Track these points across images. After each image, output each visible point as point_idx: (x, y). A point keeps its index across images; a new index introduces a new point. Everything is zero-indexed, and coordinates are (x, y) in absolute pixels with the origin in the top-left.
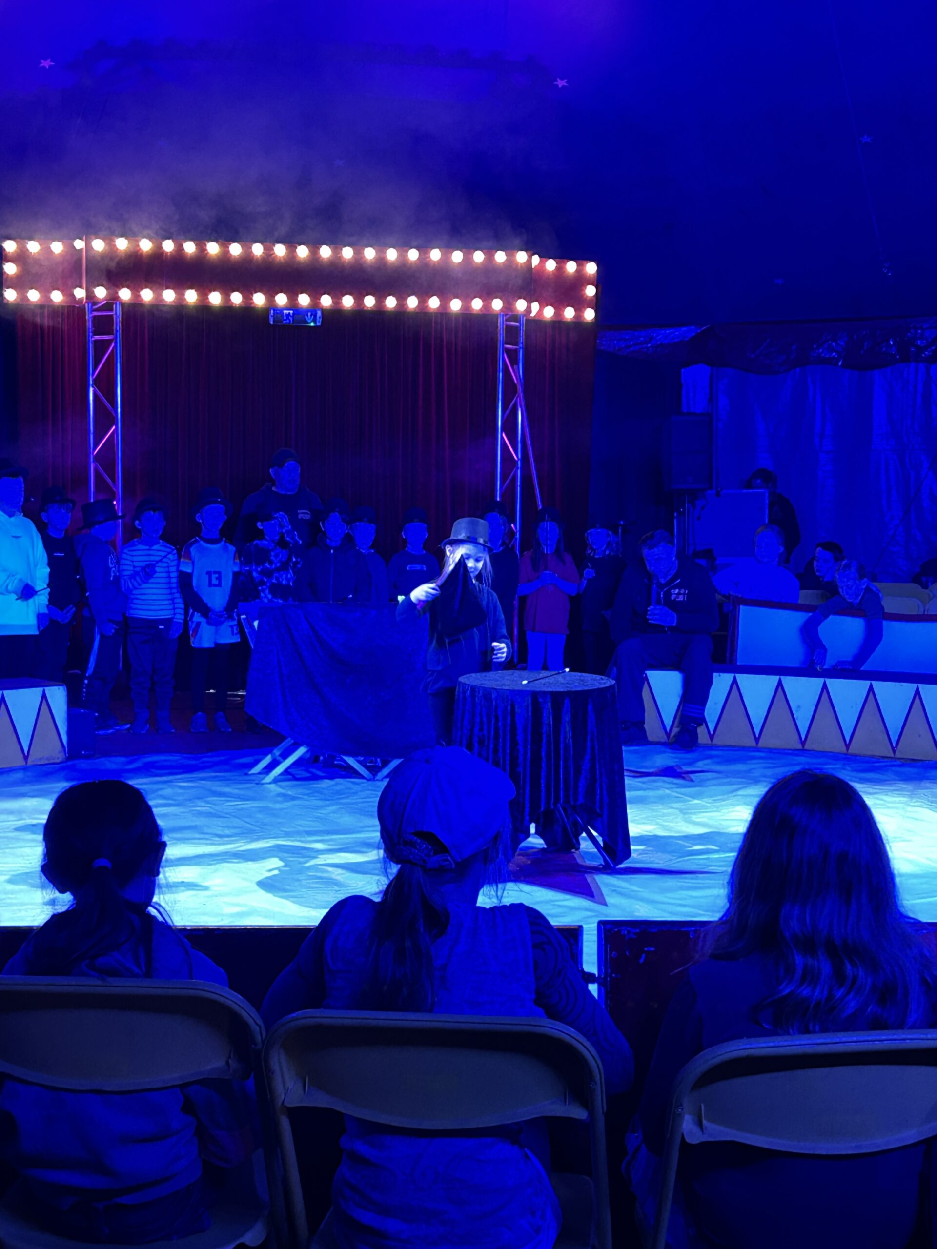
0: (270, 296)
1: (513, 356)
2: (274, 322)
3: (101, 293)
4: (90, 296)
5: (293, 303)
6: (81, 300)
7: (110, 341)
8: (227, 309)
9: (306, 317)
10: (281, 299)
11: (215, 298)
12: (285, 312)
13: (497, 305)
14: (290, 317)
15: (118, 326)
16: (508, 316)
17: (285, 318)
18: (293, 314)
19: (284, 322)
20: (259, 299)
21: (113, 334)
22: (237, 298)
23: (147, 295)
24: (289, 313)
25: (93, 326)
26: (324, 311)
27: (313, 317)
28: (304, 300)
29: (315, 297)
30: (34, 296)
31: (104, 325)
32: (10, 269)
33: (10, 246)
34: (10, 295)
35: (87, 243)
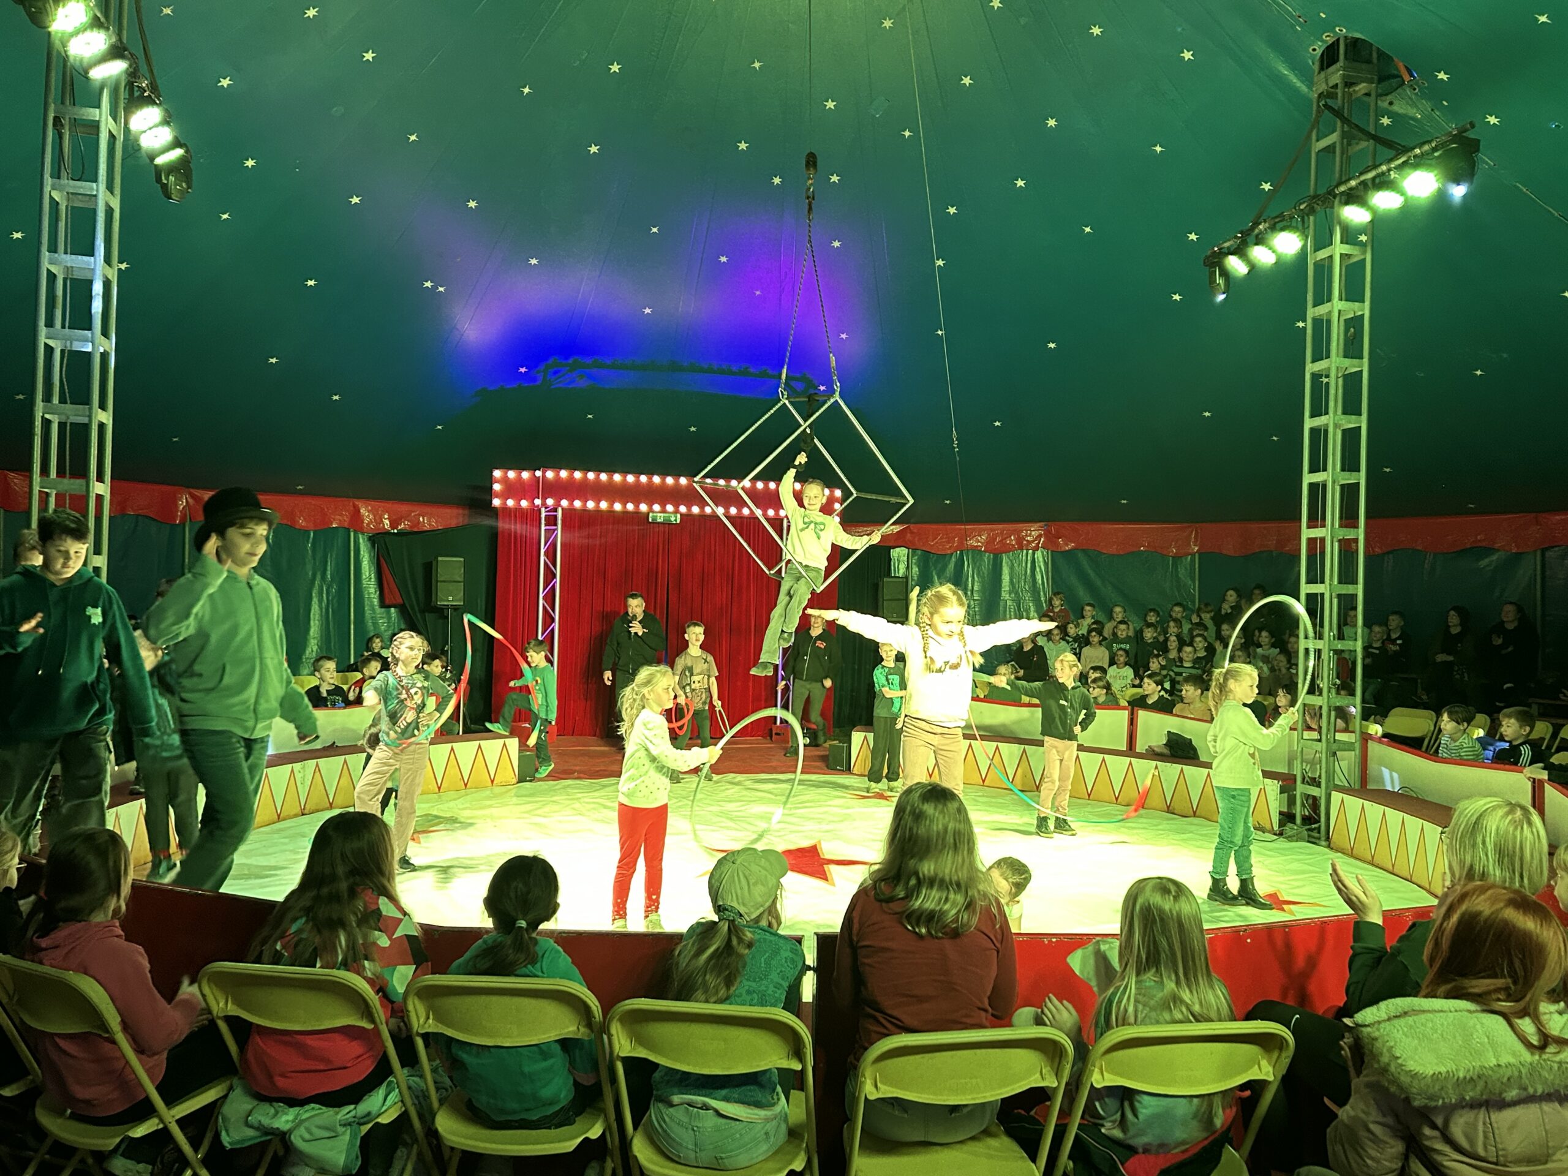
0: (650, 506)
3: (550, 502)
4: (544, 504)
5: (664, 511)
6: (538, 506)
7: (555, 530)
8: (625, 513)
9: (671, 519)
10: (657, 507)
11: (618, 507)
12: (659, 515)
15: (559, 522)
19: (659, 520)
20: (643, 507)
21: (556, 526)
22: (630, 507)
23: (577, 504)
25: (545, 520)
26: (682, 515)
27: (675, 519)
28: (670, 508)
29: (677, 506)
30: (510, 503)
31: (552, 520)
32: (497, 487)
33: (497, 474)
34: (496, 502)
35: (544, 473)
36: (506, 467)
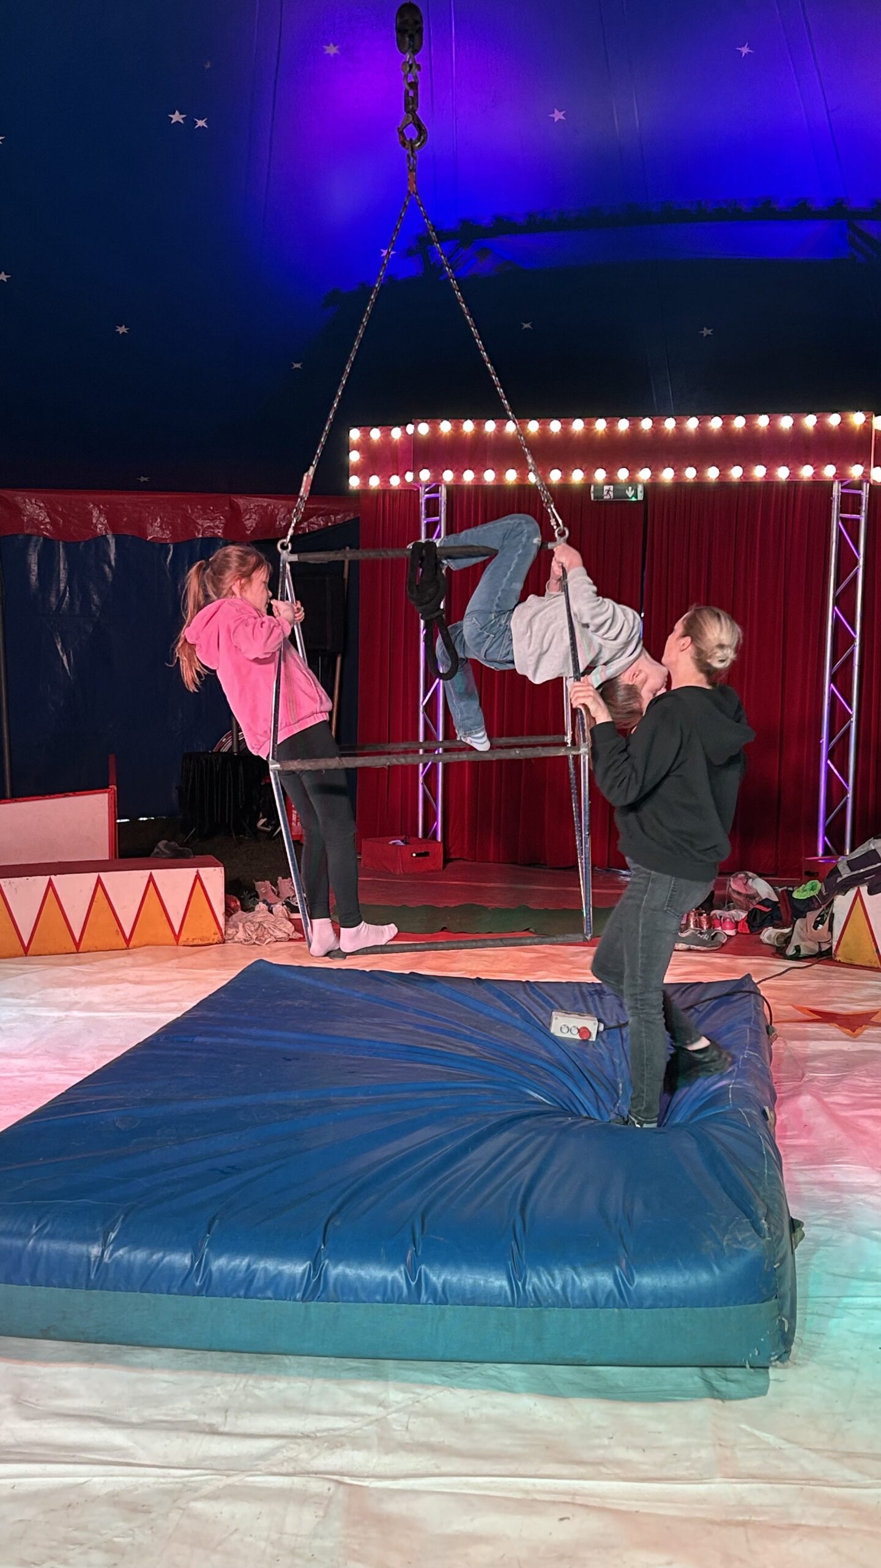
0: (589, 473)
1: (852, 526)
2: (593, 497)
3: (425, 475)
4: (418, 480)
5: (611, 480)
6: (412, 484)
7: (438, 523)
8: (548, 488)
9: (627, 491)
10: (600, 475)
11: (534, 478)
12: (606, 488)
13: (829, 471)
15: (443, 509)
16: (846, 483)
17: (605, 493)
18: (614, 489)
20: (578, 476)
21: (438, 516)
22: (556, 476)
23: (469, 476)
24: (609, 489)
25: (427, 507)
26: (644, 485)
27: (633, 491)
28: (623, 474)
29: (632, 471)
30: (374, 482)
31: (432, 507)
32: (354, 457)
33: (355, 434)
34: (354, 482)
35: (416, 427)
36: (365, 424)
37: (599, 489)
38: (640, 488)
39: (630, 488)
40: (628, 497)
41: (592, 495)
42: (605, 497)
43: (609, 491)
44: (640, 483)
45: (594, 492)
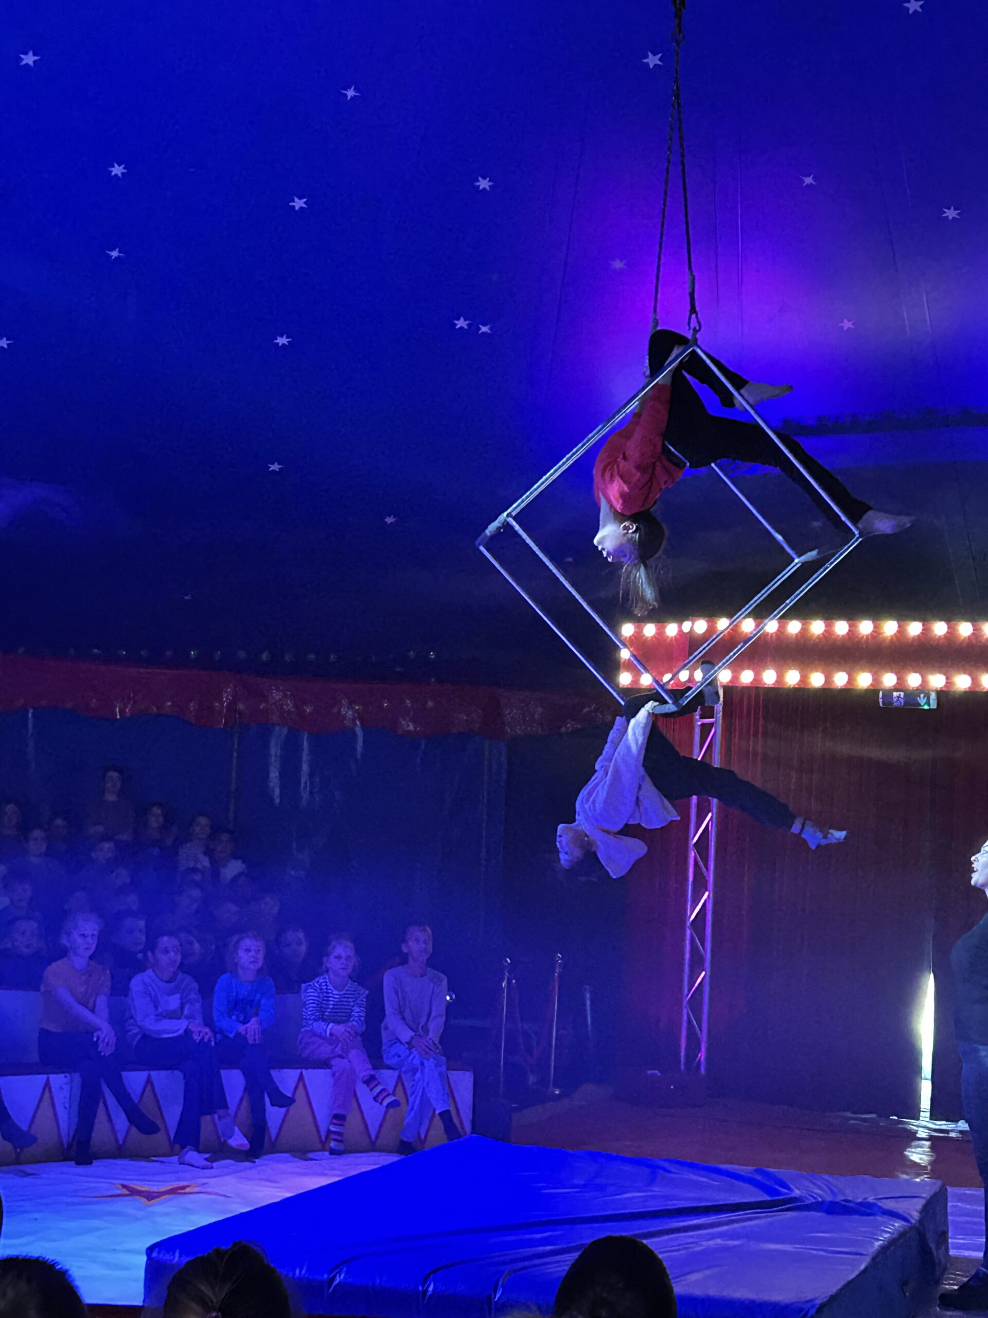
2: (883, 702)
4: (692, 679)
5: (902, 683)
6: (685, 683)
7: (712, 724)
8: (832, 691)
9: (918, 698)
10: (889, 680)
11: (817, 679)
12: (895, 694)
14: (900, 699)
15: (720, 709)
17: (895, 700)
18: (904, 694)
20: (864, 679)
22: (840, 679)
23: (747, 676)
24: (900, 695)
26: (936, 692)
27: (926, 698)
28: (914, 680)
29: (925, 677)
30: (646, 679)
32: (625, 654)
33: (626, 630)
34: (625, 678)
35: (693, 624)
37: (888, 693)
38: (933, 696)
39: (922, 696)
40: (920, 705)
41: (881, 700)
42: (895, 704)
43: (899, 697)
44: (933, 691)
45: (883, 698)
